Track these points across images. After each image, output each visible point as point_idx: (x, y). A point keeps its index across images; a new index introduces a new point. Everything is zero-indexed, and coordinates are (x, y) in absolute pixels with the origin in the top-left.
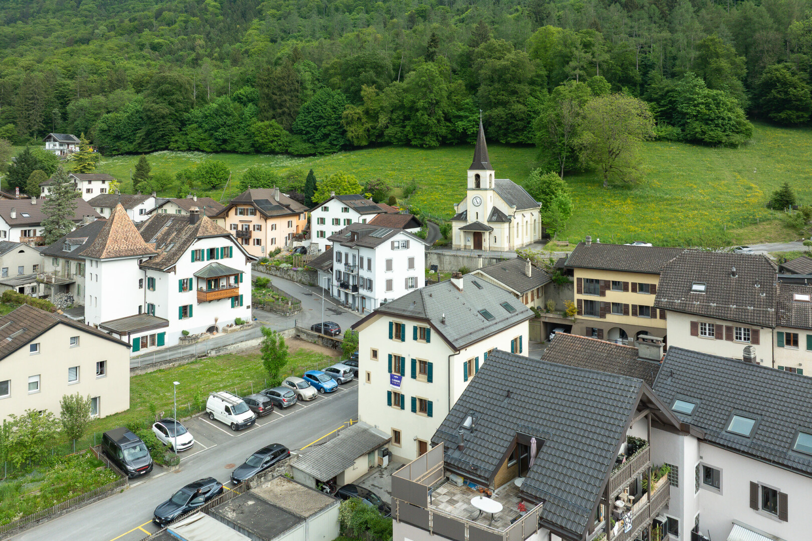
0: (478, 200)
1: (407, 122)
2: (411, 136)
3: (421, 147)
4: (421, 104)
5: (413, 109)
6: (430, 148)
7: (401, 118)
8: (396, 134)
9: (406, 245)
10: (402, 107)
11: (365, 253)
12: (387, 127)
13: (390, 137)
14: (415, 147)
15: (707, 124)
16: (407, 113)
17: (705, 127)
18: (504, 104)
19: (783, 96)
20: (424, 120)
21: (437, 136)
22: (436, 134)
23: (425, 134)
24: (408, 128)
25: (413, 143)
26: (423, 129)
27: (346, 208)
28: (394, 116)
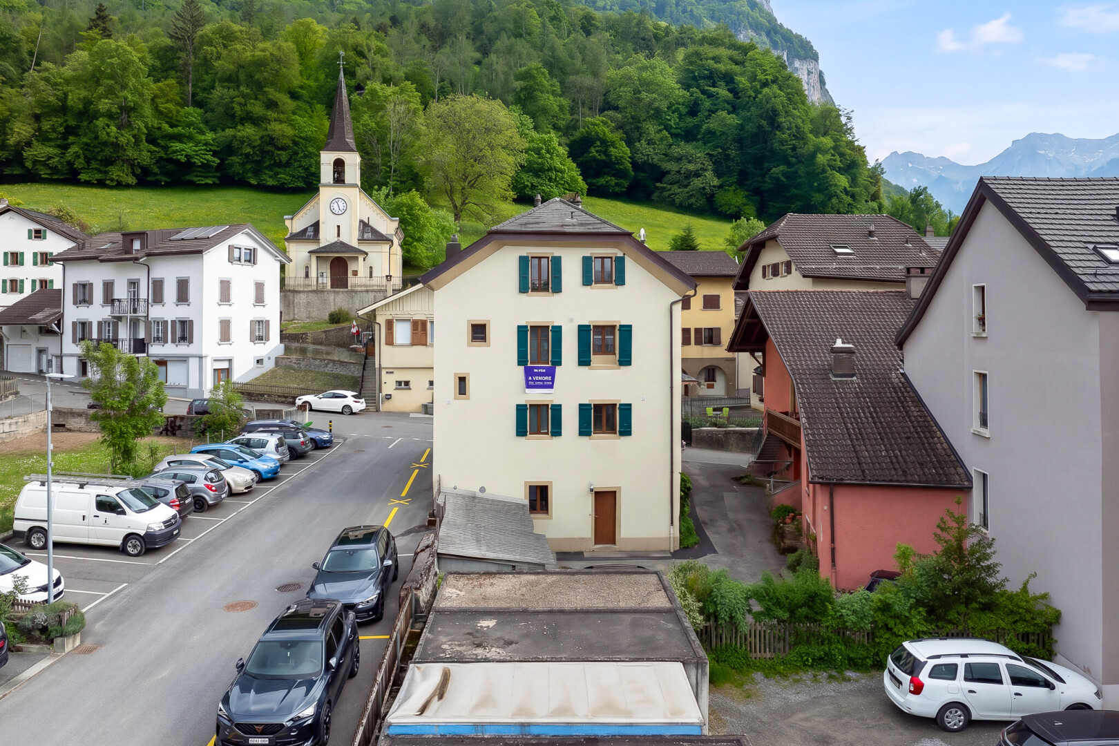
0: (341, 204)
1: (71, 139)
2: (78, 164)
3: (101, 184)
4: (104, 105)
5: (87, 113)
6: (120, 186)
7: (61, 129)
8: (50, 158)
9: (251, 258)
10: (63, 109)
11: (169, 272)
12: (29, 144)
13: (35, 162)
14: (88, 184)
15: (538, 176)
16: (72, 123)
17: (535, 181)
18: (256, 121)
19: (603, 158)
20: (108, 134)
21: (132, 165)
22: (131, 163)
23: (109, 162)
24: (74, 149)
25: (83, 177)
26: (108, 151)
27: (38, 232)
28: (46, 125)
